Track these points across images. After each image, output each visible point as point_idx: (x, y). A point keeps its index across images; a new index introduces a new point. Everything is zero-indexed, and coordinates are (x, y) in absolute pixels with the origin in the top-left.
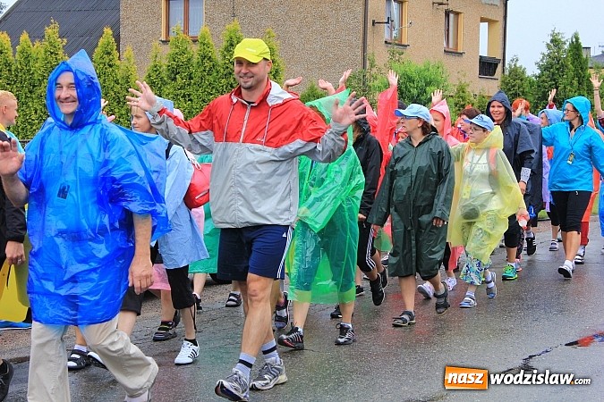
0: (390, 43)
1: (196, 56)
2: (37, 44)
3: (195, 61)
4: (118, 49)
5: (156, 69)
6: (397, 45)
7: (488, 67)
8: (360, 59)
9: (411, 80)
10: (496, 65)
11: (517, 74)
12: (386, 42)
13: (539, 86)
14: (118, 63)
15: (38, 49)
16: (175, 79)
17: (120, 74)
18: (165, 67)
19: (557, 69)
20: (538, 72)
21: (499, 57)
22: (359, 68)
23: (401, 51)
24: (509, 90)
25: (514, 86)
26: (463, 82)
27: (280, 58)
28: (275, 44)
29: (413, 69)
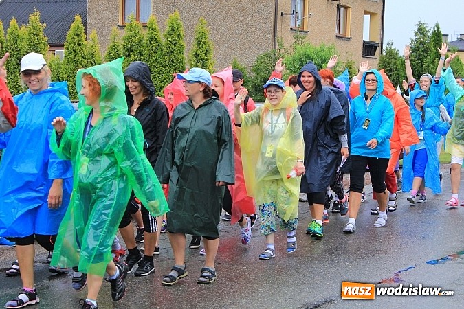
0: (295, 30)
1: (146, 38)
2: (23, 27)
3: (145, 41)
4: (86, 32)
5: (114, 47)
6: (300, 31)
7: (369, 49)
8: (271, 41)
9: (310, 58)
10: (376, 48)
11: (392, 55)
12: (291, 29)
14: (85, 42)
15: (24, 31)
16: (129, 56)
17: (86, 51)
18: (121, 46)
19: (423, 51)
21: (378, 41)
22: (271, 49)
23: (303, 36)
24: (386, 67)
25: (390, 63)
26: (350, 60)
27: (209, 41)
28: (206, 30)
29: (312, 50)
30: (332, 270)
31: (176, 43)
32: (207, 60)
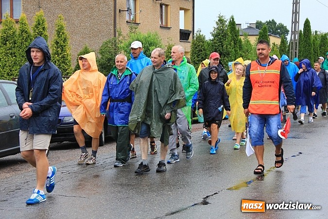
0: (130, 23)
1: (18, 31)
3: (17, 33)
6: (134, 23)
7: (184, 35)
8: (112, 31)
10: (189, 34)
11: (201, 39)
12: (127, 22)
13: (213, 46)
16: (5, 44)
19: (222, 36)
20: (212, 38)
21: (191, 29)
22: (112, 37)
23: (136, 27)
24: (196, 48)
25: (199, 46)
26: (170, 44)
27: (66, 31)
28: (64, 23)
29: (142, 37)
30: (159, 198)
31: (42, 34)
32: (65, 46)
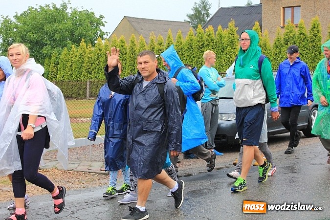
1: (297, 33)
2: (225, 30)
3: (296, 35)
4: (261, 31)
5: (278, 40)
14: (261, 37)
15: (225, 33)
16: (287, 44)
17: (262, 43)
18: (282, 39)
31: (316, 35)
